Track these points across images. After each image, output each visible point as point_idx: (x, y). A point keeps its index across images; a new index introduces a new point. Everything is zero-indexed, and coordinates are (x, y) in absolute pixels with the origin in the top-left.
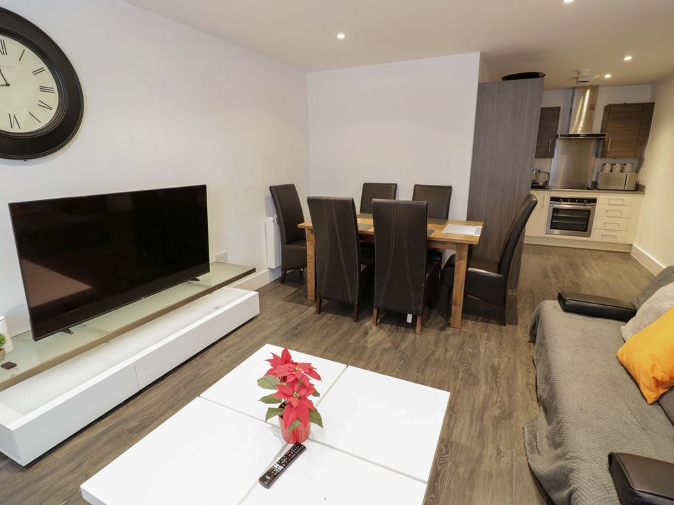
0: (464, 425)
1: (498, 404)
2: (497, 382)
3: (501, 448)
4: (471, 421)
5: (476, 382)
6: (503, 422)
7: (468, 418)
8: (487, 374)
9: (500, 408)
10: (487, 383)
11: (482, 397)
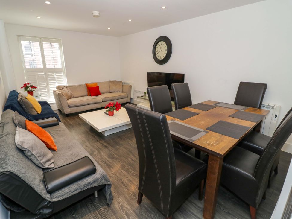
0: (99, 146)
1: (96, 155)
2: (103, 162)
3: (87, 147)
4: (98, 147)
5: (109, 157)
6: (91, 152)
7: (100, 147)
8: (109, 162)
9: (95, 155)
10: (106, 159)
11: (102, 154)
